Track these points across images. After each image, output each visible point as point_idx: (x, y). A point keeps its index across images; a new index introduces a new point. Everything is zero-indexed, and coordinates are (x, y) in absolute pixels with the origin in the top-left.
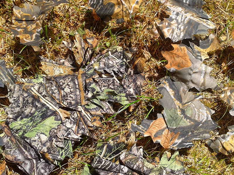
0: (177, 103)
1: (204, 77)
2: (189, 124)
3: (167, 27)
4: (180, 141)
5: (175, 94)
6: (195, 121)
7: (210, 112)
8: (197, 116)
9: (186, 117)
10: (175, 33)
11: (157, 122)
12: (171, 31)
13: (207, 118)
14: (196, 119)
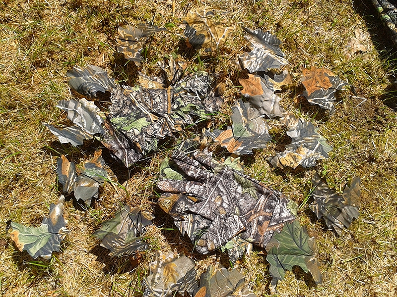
0: (244, 118)
1: (274, 106)
2: (251, 135)
3: (247, 60)
4: (242, 148)
5: (244, 112)
6: (255, 133)
7: (268, 127)
8: (257, 129)
9: (249, 130)
10: (252, 65)
11: (226, 132)
12: (249, 64)
13: (265, 132)
14: (257, 132)
